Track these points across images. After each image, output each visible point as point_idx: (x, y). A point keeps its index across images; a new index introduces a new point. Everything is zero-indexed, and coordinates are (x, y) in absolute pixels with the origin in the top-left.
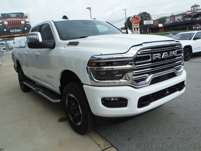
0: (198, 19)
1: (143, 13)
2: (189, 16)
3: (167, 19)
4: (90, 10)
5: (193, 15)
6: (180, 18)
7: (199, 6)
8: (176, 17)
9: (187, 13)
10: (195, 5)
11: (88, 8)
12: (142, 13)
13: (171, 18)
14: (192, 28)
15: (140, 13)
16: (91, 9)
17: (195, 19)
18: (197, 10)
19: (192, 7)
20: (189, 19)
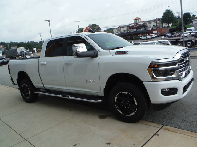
0: (141, 30)
1: (93, 25)
2: (133, 28)
3: (114, 30)
4: (48, 22)
5: (136, 27)
6: (125, 29)
7: (140, 19)
8: (122, 28)
9: (131, 25)
10: (137, 18)
11: (47, 20)
12: (91, 25)
13: (118, 29)
14: (137, 38)
15: (90, 25)
16: (50, 21)
17: (139, 30)
18: (139, 22)
19: (134, 20)
20: (134, 30)
